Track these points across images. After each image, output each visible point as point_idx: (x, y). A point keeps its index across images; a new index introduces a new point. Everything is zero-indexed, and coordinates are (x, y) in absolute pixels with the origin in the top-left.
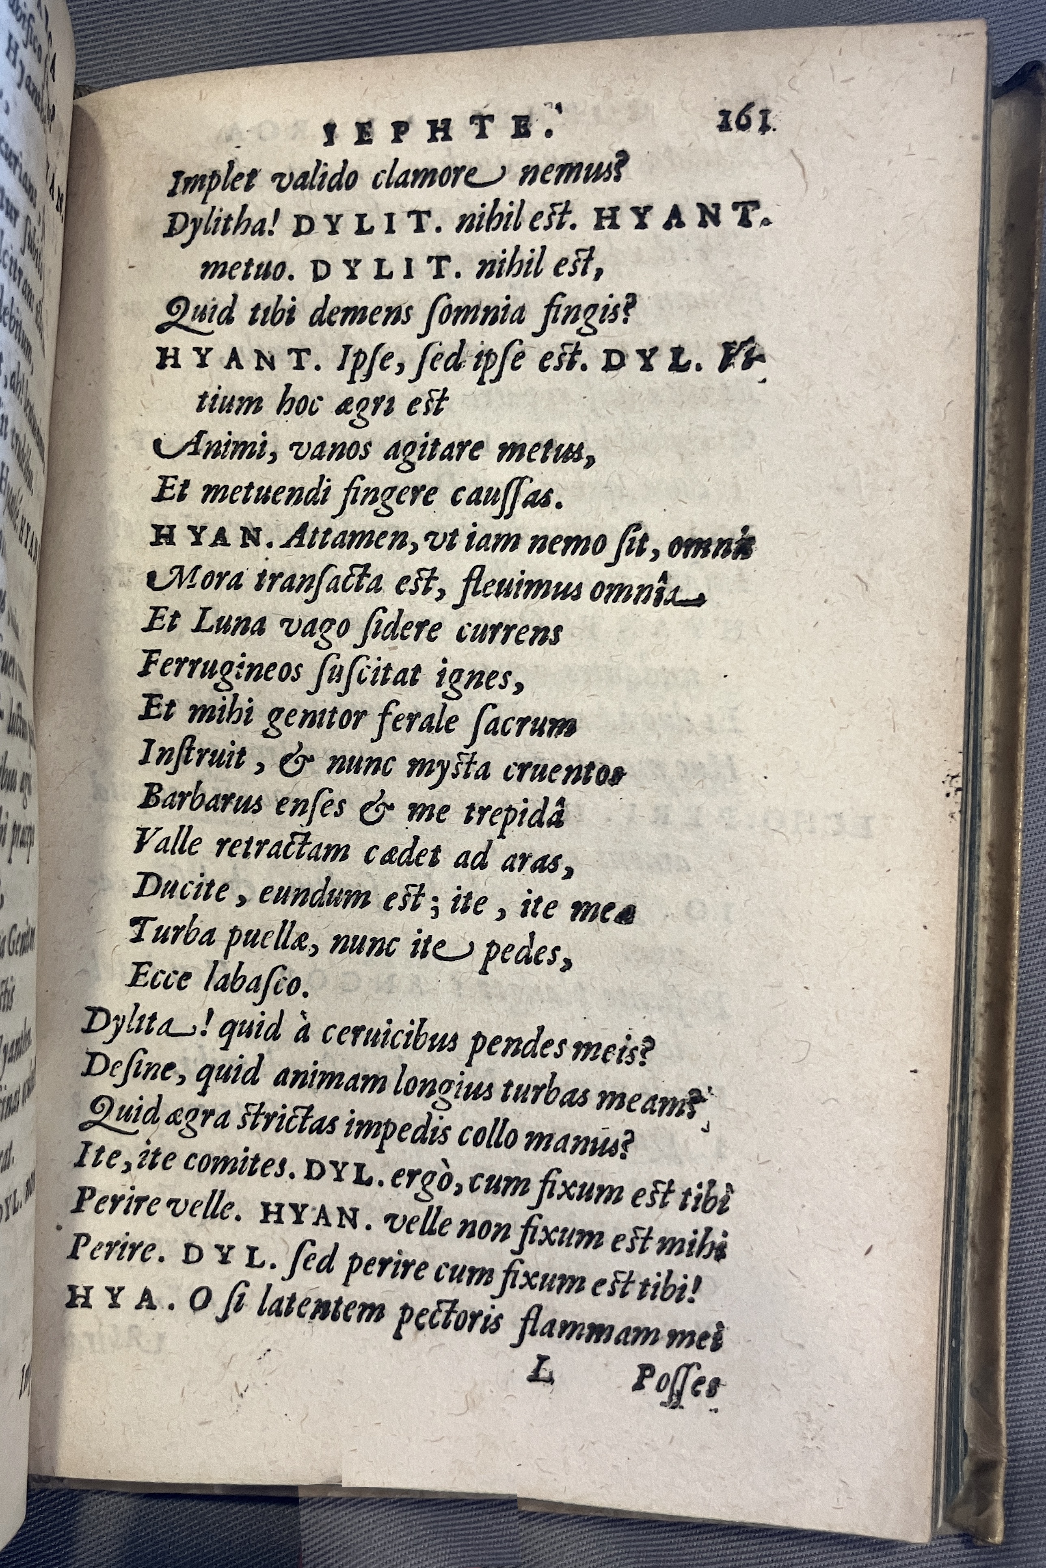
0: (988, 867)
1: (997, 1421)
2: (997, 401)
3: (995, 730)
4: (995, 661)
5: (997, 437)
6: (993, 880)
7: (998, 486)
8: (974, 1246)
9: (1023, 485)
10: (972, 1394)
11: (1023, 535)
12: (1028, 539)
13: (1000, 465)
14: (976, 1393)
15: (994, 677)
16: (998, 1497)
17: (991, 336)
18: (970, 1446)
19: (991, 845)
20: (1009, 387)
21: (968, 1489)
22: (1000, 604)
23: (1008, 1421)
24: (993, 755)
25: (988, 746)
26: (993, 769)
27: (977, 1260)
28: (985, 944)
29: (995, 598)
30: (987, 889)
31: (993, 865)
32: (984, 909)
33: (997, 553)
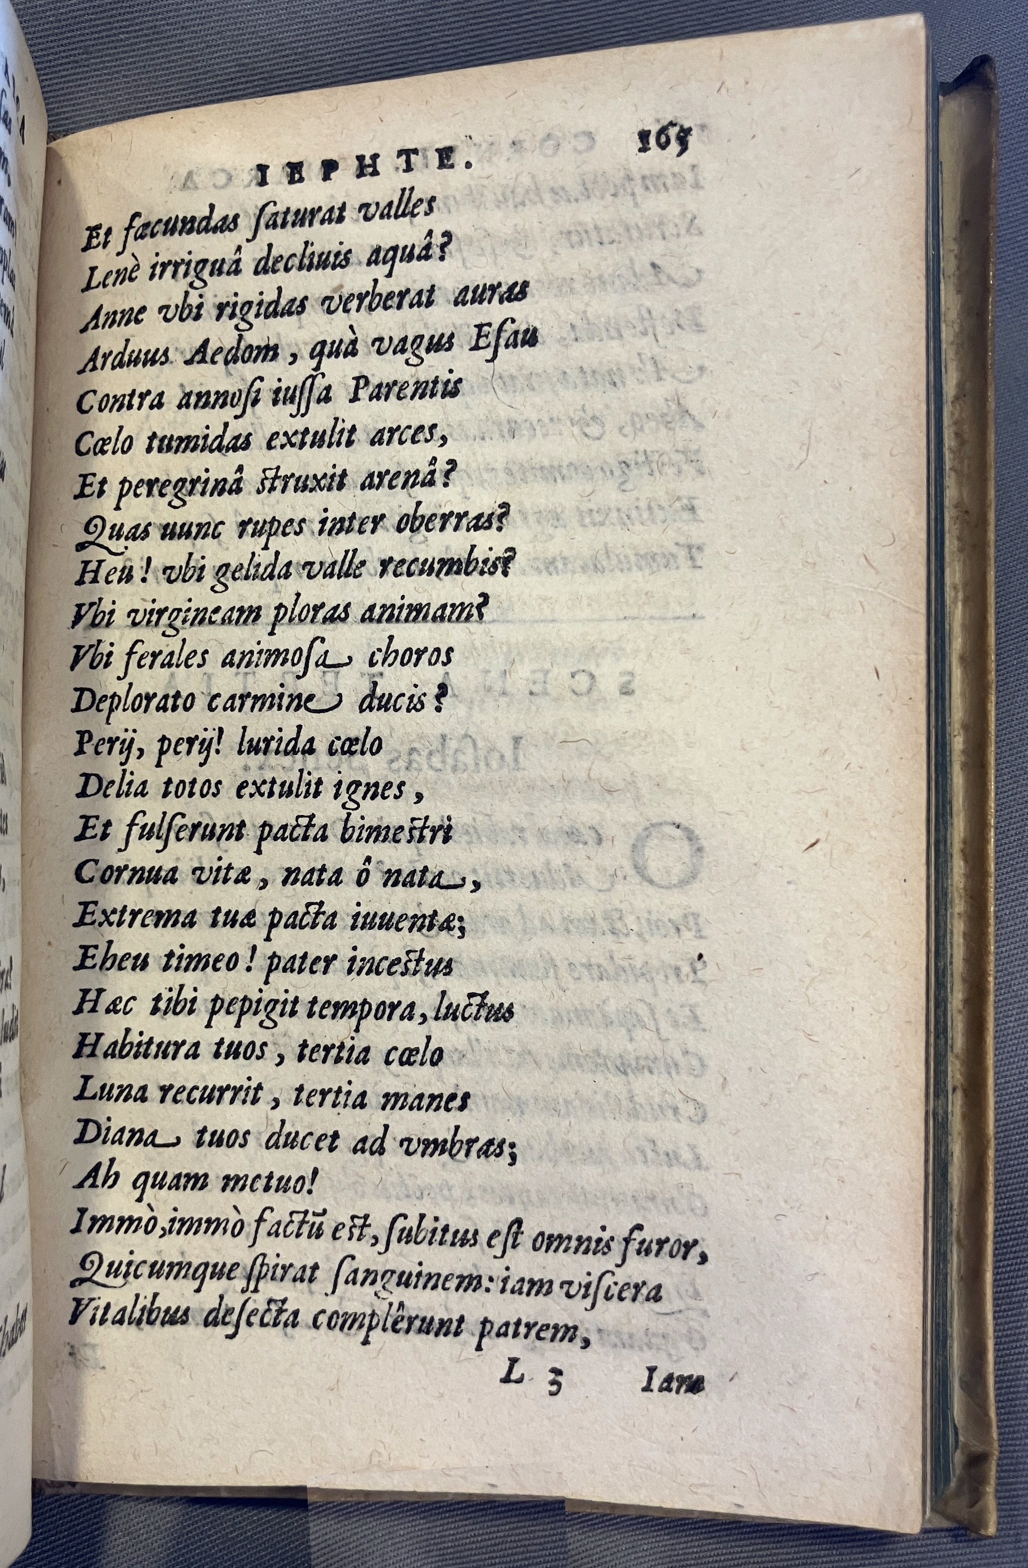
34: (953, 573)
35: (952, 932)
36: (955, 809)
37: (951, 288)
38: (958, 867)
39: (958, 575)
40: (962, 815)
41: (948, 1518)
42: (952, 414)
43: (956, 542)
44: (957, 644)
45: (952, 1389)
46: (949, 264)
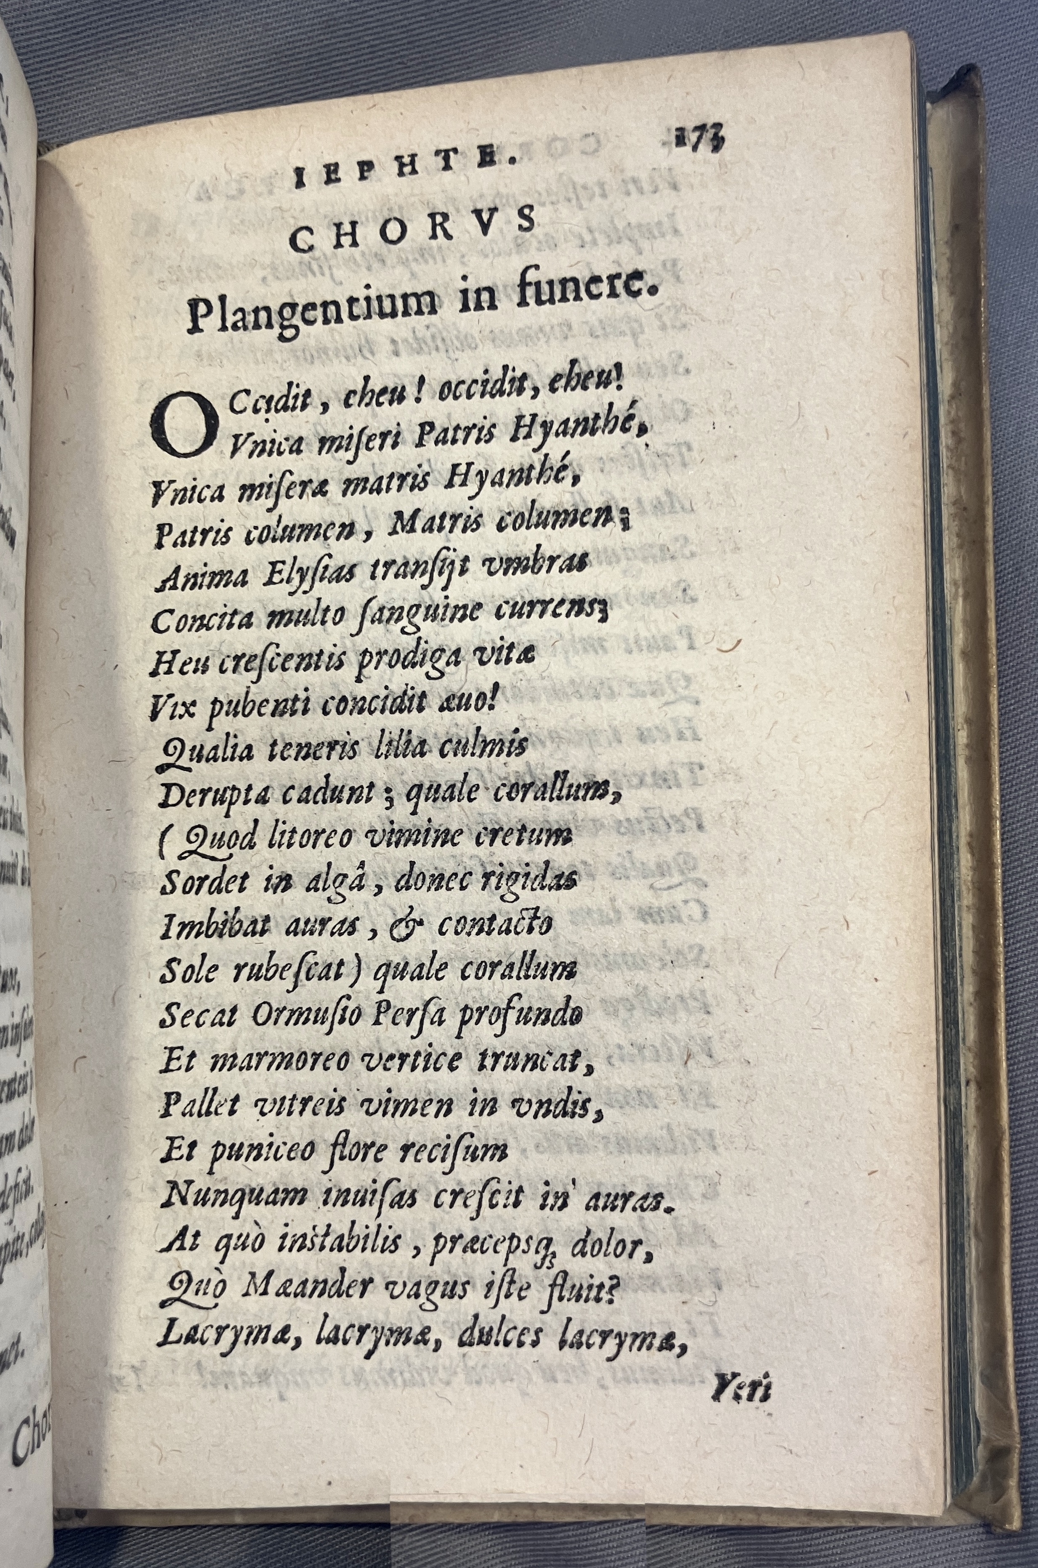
0: (969, 856)
1: (1008, 1407)
2: (953, 397)
3: (968, 721)
4: (964, 654)
5: (954, 433)
6: (974, 869)
7: (958, 481)
8: (977, 1235)
9: (981, 478)
10: (983, 1382)
11: (983, 527)
12: (990, 532)
13: (958, 460)
14: (987, 1380)
15: (964, 669)
16: (1013, 1482)
17: (940, 334)
18: (983, 1433)
19: (971, 835)
20: (963, 383)
21: (984, 1477)
22: (966, 597)
23: (1018, 1407)
24: (967, 746)
25: (962, 737)
26: (968, 760)
27: (980, 1248)
28: (970, 933)
29: (961, 591)
30: (969, 878)
31: (973, 855)
32: (966, 899)
33: (960, 546)
34: (953, 570)
35: (960, 925)
36: (961, 802)
37: (944, 289)
38: (965, 861)
39: (958, 571)
40: (967, 808)
41: (973, 1514)
42: (949, 413)
43: (955, 539)
44: (959, 639)
45: (974, 1384)
46: (940, 266)
